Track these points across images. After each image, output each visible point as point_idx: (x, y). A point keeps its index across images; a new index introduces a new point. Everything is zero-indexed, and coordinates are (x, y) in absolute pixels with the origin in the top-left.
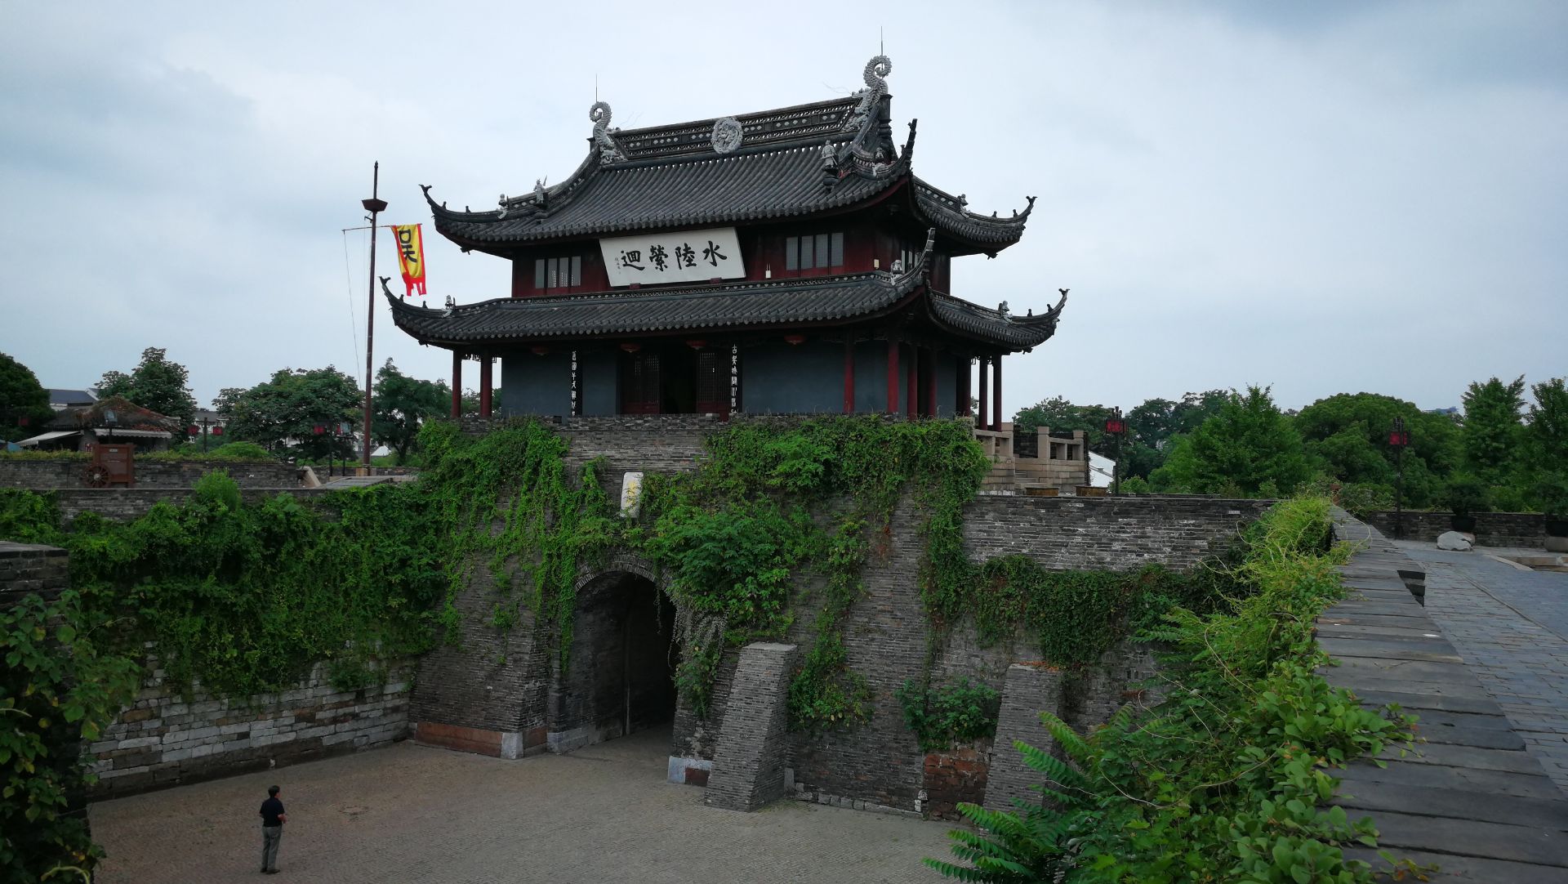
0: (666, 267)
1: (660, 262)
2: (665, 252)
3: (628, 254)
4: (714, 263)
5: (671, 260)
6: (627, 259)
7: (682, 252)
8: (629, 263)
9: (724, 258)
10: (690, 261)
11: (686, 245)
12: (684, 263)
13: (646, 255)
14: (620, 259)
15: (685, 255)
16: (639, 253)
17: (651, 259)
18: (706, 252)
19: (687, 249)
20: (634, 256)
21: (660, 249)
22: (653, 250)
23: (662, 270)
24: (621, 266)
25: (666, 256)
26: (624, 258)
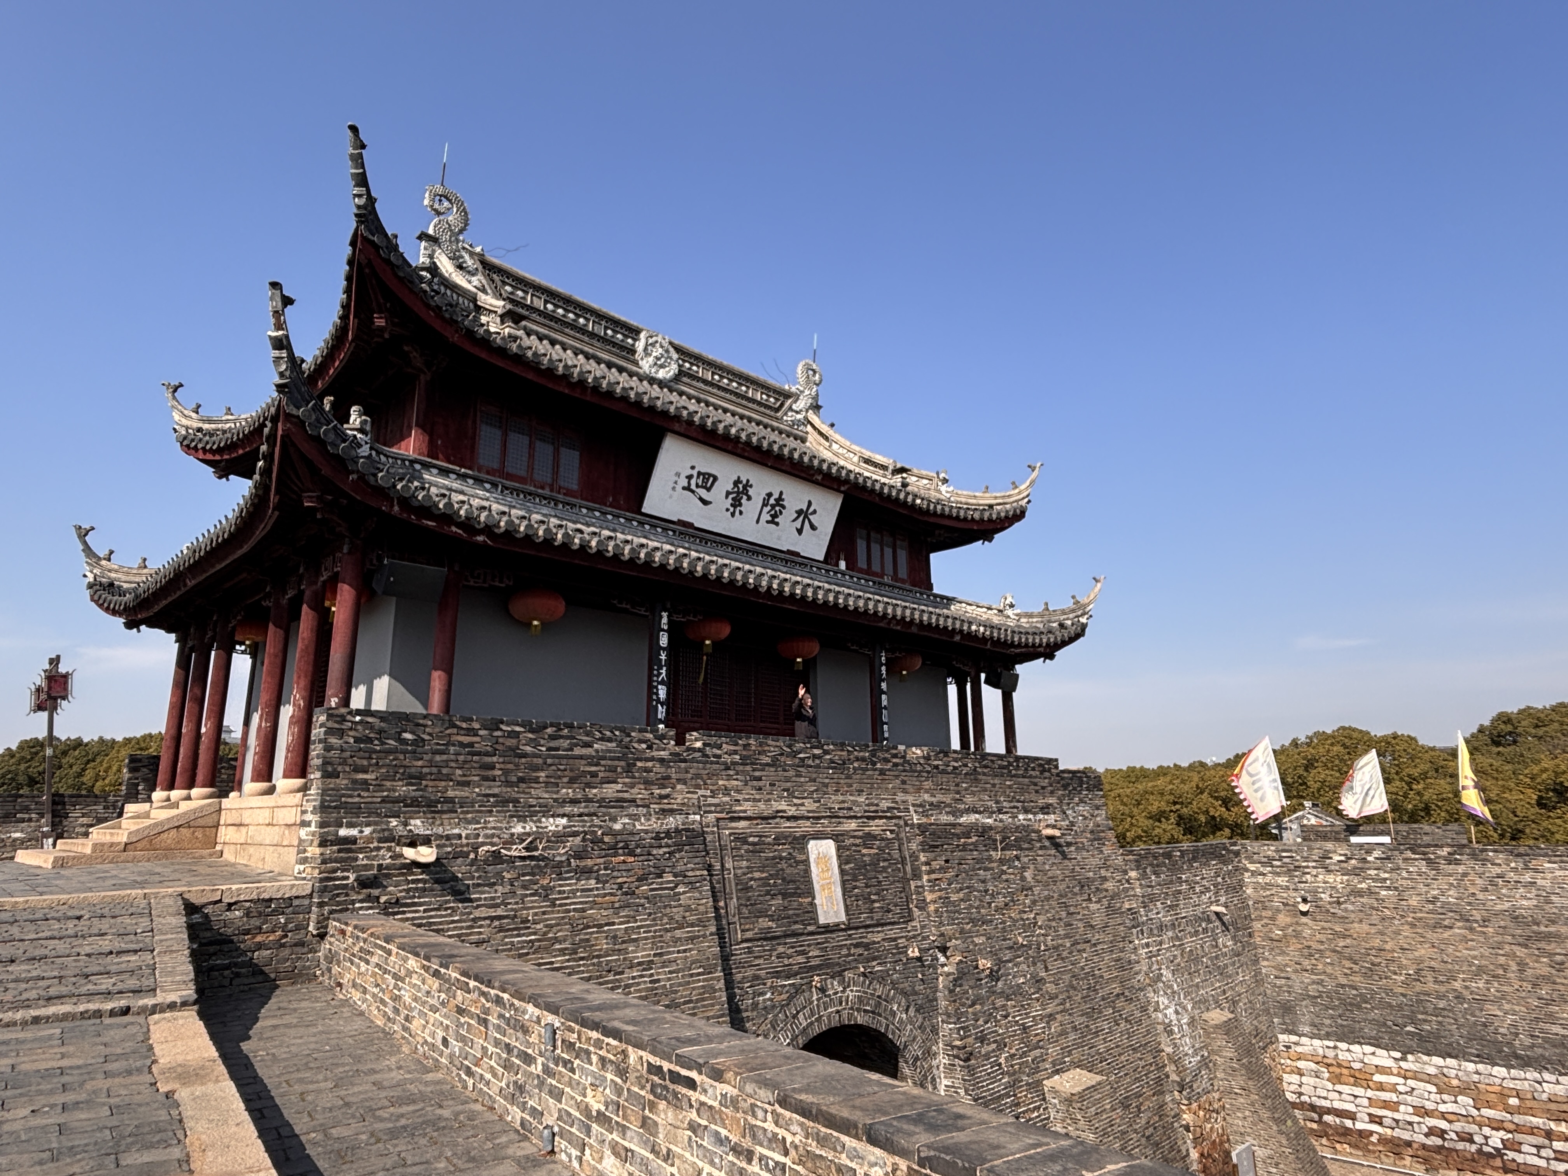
0: (741, 513)
1: (737, 503)
2: (751, 492)
3: (699, 473)
4: (800, 531)
5: (751, 508)
6: (693, 482)
7: (772, 501)
8: (693, 487)
9: (813, 527)
10: (774, 516)
11: (781, 493)
12: (766, 517)
13: (724, 484)
14: (683, 476)
15: (773, 507)
16: (715, 479)
17: (728, 493)
18: (799, 512)
19: (780, 499)
20: (708, 480)
21: (748, 485)
22: (737, 482)
23: (733, 515)
24: (679, 488)
25: (749, 498)
26: (690, 477)
